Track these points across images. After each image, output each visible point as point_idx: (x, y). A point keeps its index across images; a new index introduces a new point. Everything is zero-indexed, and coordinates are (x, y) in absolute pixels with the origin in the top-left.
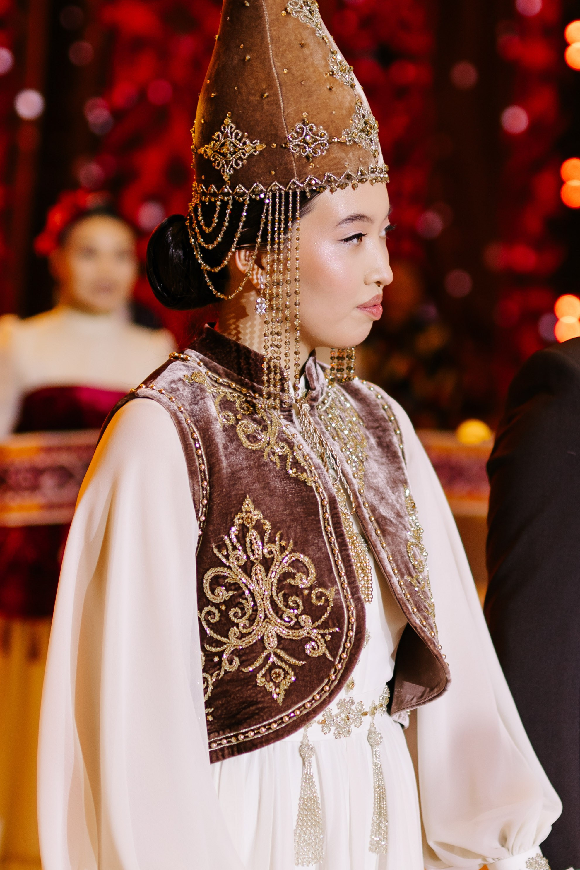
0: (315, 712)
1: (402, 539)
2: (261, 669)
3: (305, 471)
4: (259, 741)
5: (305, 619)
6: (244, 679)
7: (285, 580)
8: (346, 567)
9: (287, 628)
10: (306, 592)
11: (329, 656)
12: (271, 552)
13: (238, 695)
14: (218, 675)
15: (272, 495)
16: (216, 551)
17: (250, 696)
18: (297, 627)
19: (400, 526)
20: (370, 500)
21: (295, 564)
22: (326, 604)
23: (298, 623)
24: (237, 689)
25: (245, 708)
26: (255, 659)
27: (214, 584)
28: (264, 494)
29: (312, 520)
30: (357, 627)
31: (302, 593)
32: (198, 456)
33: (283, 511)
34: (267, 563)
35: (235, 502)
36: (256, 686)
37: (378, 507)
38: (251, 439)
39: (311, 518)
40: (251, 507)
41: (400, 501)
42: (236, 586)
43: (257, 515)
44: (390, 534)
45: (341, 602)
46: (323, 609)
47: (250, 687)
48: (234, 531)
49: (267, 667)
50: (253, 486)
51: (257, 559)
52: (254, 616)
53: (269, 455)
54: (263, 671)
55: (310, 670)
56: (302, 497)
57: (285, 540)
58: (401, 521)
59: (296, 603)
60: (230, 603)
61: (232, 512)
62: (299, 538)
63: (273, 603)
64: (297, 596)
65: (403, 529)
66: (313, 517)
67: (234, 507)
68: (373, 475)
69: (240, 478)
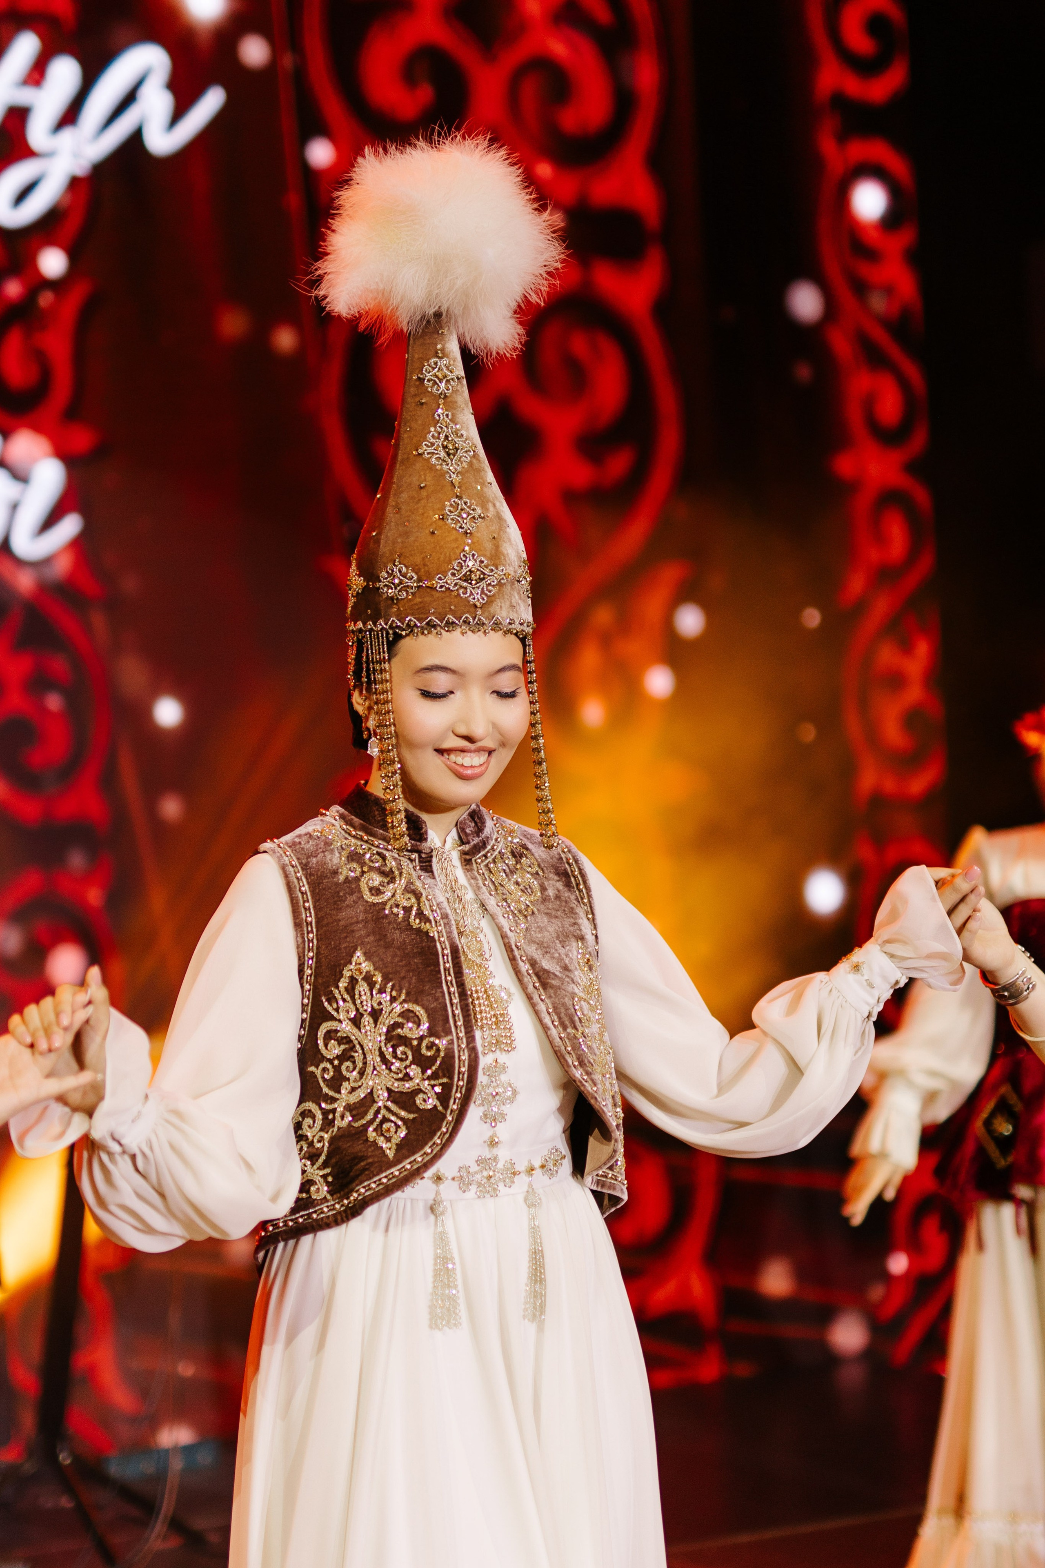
0: (426, 1166)
1: (568, 992)
2: (372, 1123)
3: (430, 921)
4: (369, 1197)
5: (414, 1071)
6: (356, 1134)
7: (394, 1030)
8: (464, 1017)
9: (396, 1080)
10: (415, 1043)
11: (440, 1108)
12: (380, 1003)
13: (349, 1151)
14: (333, 1131)
15: (388, 947)
16: (326, 1004)
17: (360, 1151)
18: (406, 1078)
19: (567, 979)
20: (530, 953)
21: (405, 1014)
22: (437, 1054)
23: (407, 1074)
24: (348, 1144)
25: (356, 1165)
26: (366, 1113)
27: (327, 1039)
28: (379, 946)
29: (432, 971)
30: (468, 1077)
31: (411, 1044)
32: (305, 909)
33: (398, 962)
34: (375, 1014)
35: (344, 954)
36: (367, 1140)
37: (541, 961)
38: (373, 892)
39: (429, 969)
40: (362, 959)
41: (571, 956)
42: (347, 1040)
43: (366, 966)
44: (552, 987)
45: (453, 1052)
46: (433, 1060)
47: (361, 1142)
48: (342, 984)
49: (378, 1120)
50: (367, 938)
51: (366, 1011)
52: (363, 1069)
53: (391, 908)
54: (375, 1125)
55: (422, 1123)
56: (423, 948)
57: (396, 991)
58: (569, 974)
59: (404, 1053)
60: (343, 1057)
61: (341, 964)
62: (413, 988)
63: (382, 1054)
64: (406, 1046)
65: (571, 982)
66: (432, 967)
67: (343, 959)
68: (538, 930)
69: (353, 931)
